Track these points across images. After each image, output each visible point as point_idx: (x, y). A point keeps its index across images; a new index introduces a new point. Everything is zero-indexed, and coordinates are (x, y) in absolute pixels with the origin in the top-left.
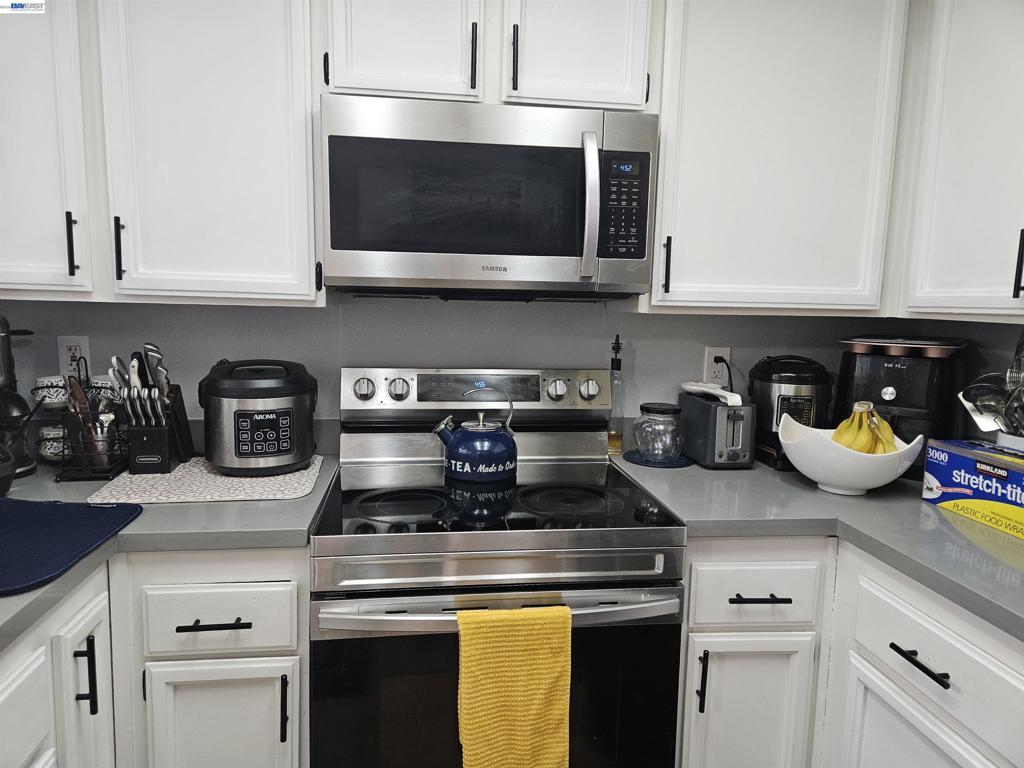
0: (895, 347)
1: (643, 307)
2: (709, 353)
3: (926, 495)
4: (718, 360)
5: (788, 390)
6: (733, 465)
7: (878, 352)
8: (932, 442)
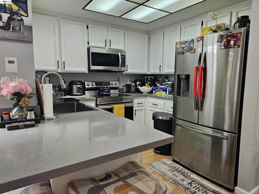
0: (149, 77)
1: (124, 73)
2: (129, 79)
3: (153, 93)
4: (130, 80)
5: (138, 83)
6: (134, 92)
7: (148, 78)
8: (154, 87)
